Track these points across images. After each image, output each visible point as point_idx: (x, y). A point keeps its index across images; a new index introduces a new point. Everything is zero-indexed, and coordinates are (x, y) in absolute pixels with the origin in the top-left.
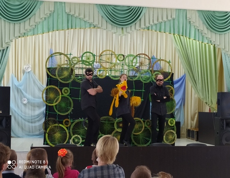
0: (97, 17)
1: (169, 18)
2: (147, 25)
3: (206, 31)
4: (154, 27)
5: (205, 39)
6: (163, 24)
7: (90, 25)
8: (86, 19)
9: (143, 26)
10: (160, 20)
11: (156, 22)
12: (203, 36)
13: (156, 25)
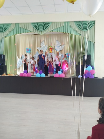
0: (31, 28)
1: (61, 26)
2: (52, 29)
3: (78, 30)
4: (55, 30)
5: (78, 34)
6: (59, 28)
7: (29, 31)
8: (27, 29)
9: (50, 30)
10: (57, 27)
11: (56, 28)
12: (77, 33)
13: (56, 29)
